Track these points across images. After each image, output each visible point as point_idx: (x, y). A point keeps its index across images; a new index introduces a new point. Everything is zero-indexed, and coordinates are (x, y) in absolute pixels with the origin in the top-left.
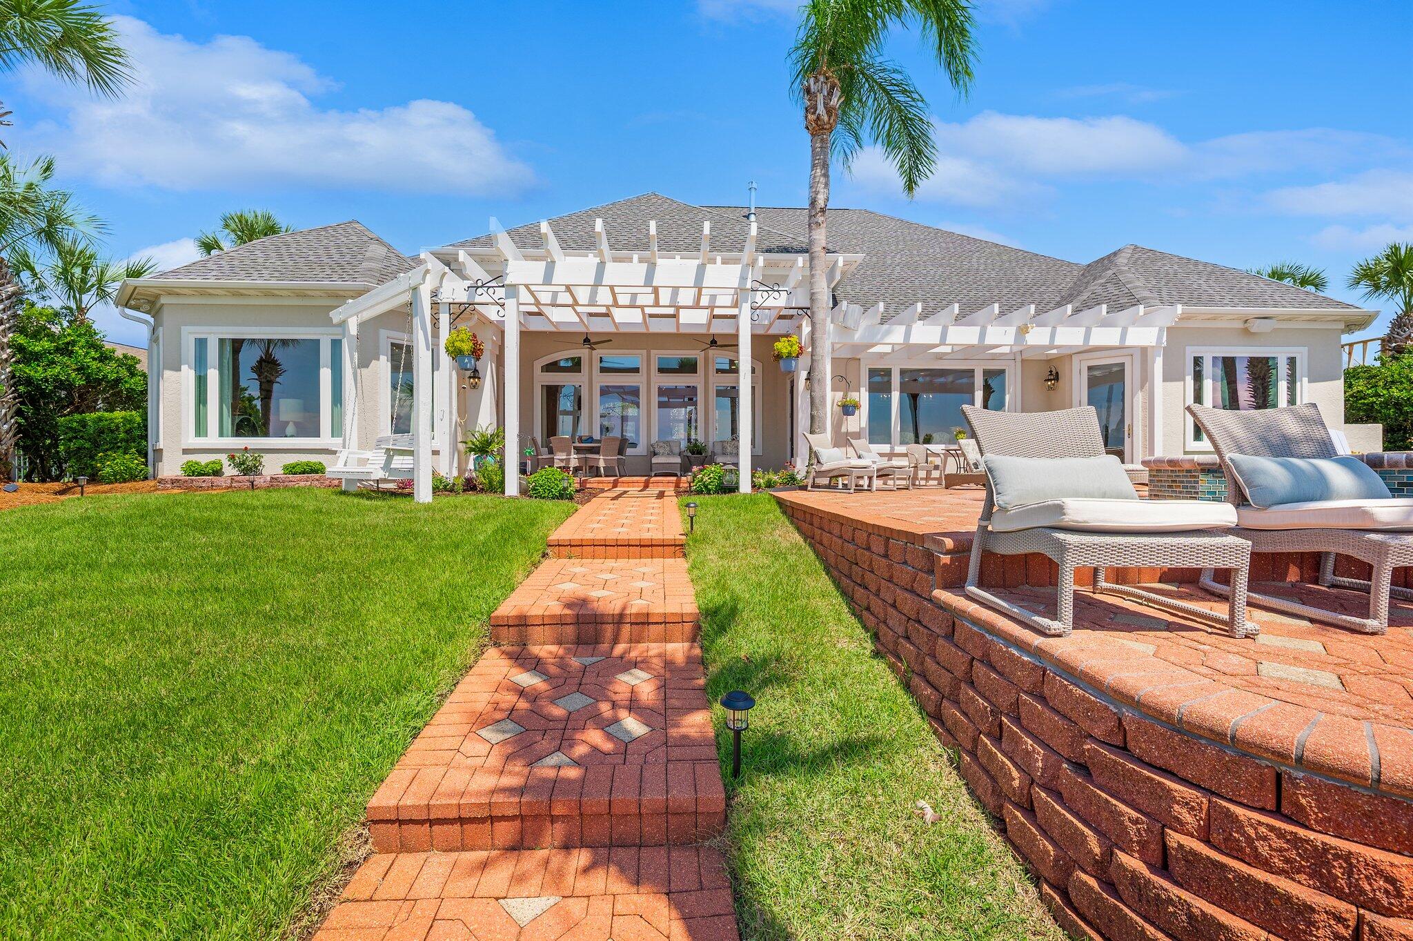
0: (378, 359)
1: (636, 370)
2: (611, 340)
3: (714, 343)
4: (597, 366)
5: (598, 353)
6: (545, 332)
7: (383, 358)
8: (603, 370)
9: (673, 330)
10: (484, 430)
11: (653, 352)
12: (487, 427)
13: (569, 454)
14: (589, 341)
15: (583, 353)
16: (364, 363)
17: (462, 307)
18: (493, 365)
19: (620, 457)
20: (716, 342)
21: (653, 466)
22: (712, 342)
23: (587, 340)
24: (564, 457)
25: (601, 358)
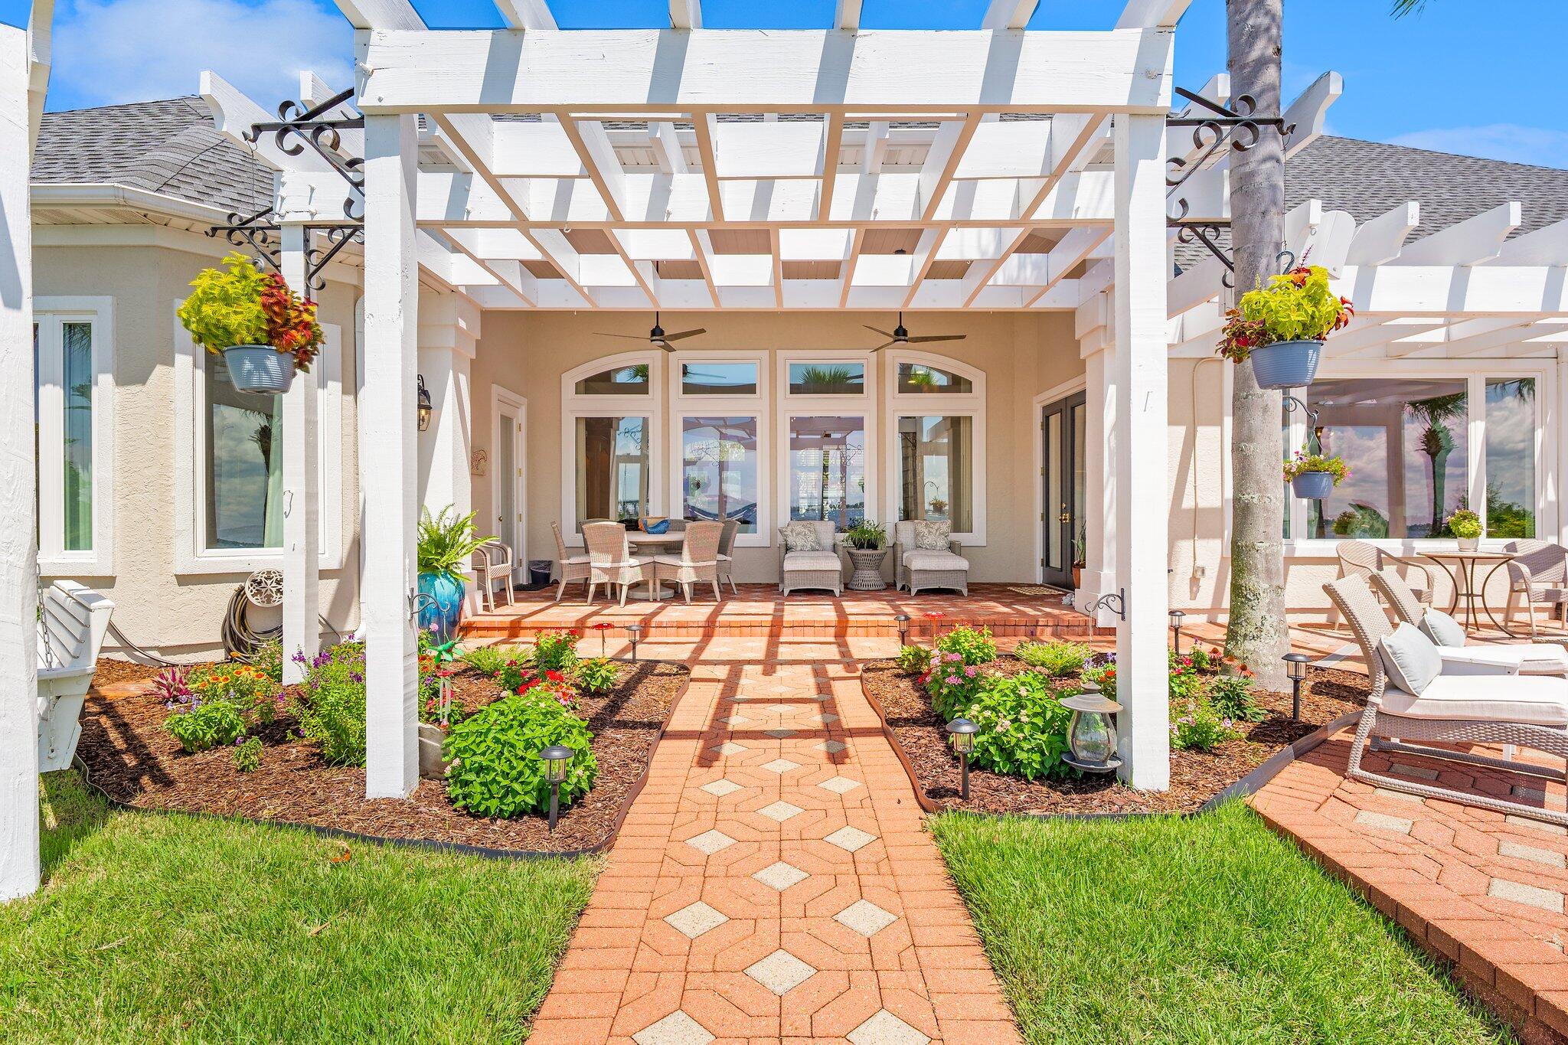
0: (170, 363)
1: (750, 389)
2: (702, 331)
3: (901, 333)
4: (677, 381)
5: (677, 358)
6: (570, 313)
7: (183, 361)
8: (689, 389)
9: (831, 303)
10: (434, 519)
11: (781, 354)
12: (443, 513)
13: (617, 559)
14: (662, 333)
15: (652, 356)
16: (132, 374)
17: (338, 236)
18: (463, 379)
19: (721, 557)
20: (905, 333)
21: (786, 576)
22: (897, 333)
23: (657, 332)
24: (608, 565)
25: (685, 367)
